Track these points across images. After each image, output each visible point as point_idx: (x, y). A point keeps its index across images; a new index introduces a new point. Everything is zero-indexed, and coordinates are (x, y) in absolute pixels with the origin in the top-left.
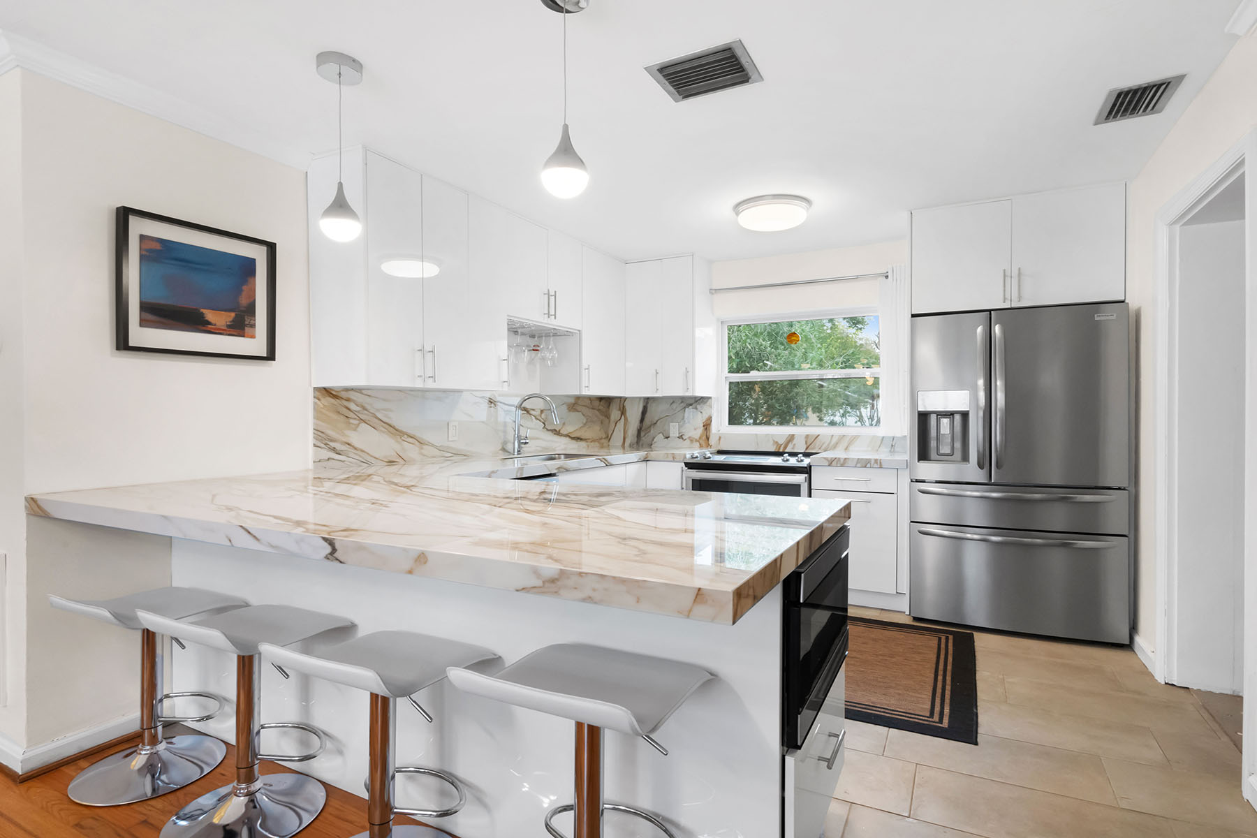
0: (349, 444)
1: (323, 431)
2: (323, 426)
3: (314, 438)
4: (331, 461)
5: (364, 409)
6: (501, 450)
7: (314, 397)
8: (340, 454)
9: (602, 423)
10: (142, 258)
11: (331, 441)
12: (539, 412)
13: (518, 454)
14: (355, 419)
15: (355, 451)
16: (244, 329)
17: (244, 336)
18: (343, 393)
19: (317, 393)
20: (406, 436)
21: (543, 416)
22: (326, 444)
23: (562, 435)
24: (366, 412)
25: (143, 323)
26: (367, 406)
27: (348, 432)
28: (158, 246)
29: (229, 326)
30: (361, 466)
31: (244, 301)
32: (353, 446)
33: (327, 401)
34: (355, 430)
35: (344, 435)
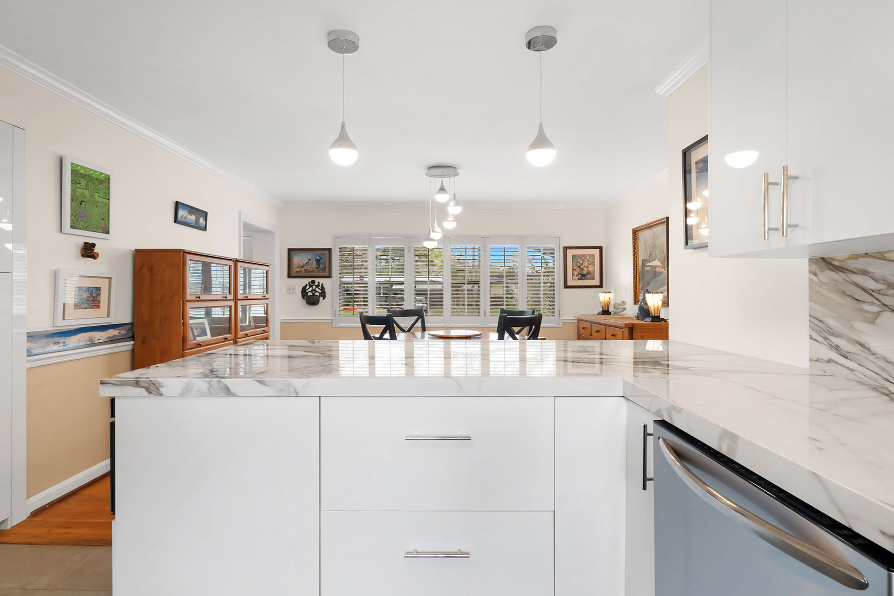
0: (861, 345)
1: (821, 319)
2: (821, 312)
3: (810, 326)
4: (833, 365)
7: (810, 272)
8: (846, 358)
10: (697, 178)
11: (833, 334)
14: (872, 303)
15: (872, 358)
18: (849, 262)
19: (814, 266)
22: (825, 338)
27: (859, 325)
28: (702, 165)
32: (869, 349)
33: (828, 276)
34: (873, 323)
35: (852, 328)
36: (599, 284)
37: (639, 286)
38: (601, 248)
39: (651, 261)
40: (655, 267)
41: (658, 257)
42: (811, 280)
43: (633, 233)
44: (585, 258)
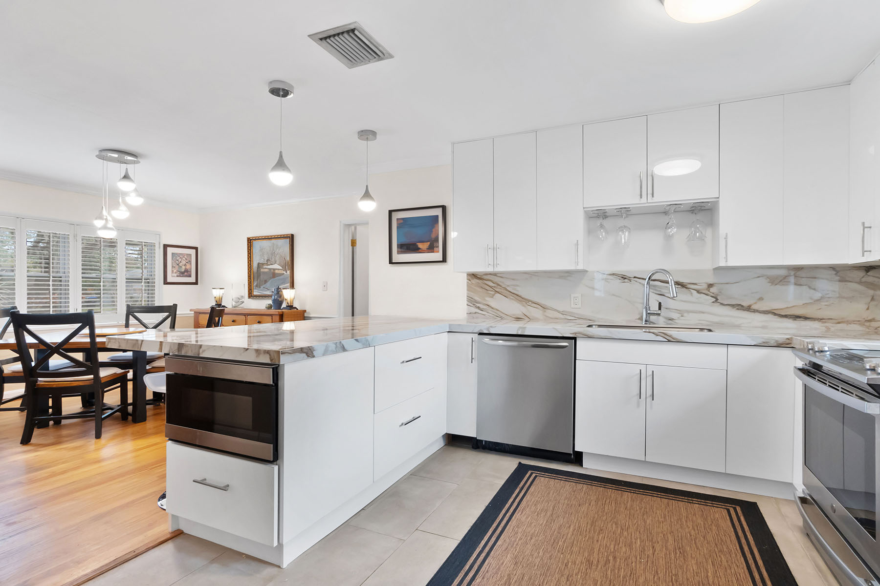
0: (488, 305)
1: (472, 297)
2: (473, 295)
3: (467, 301)
4: (477, 314)
5: (498, 285)
6: (639, 319)
7: (467, 279)
8: (482, 311)
9: (873, 299)
10: (398, 228)
11: (477, 303)
12: (705, 286)
13: (645, 324)
14: (492, 291)
15: (492, 310)
16: (433, 249)
17: (433, 252)
18: (484, 276)
19: (469, 277)
20: (530, 303)
21: (712, 290)
22: (474, 305)
23: (755, 311)
24: (499, 287)
25: (399, 253)
26: (500, 284)
27: (487, 299)
28: (402, 221)
29: (427, 249)
30: (495, 319)
31: (433, 236)
32: (491, 307)
33: (475, 281)
34: (492, 297)
35: (485, 300)
36: (195, 281)
37: (253, 284)
38: (196, 249)
39: (269, 265)
40: (274, 269)
41: (278, 262)
42: (468, 282)
43: (248, 241)
44: (184, 257)
